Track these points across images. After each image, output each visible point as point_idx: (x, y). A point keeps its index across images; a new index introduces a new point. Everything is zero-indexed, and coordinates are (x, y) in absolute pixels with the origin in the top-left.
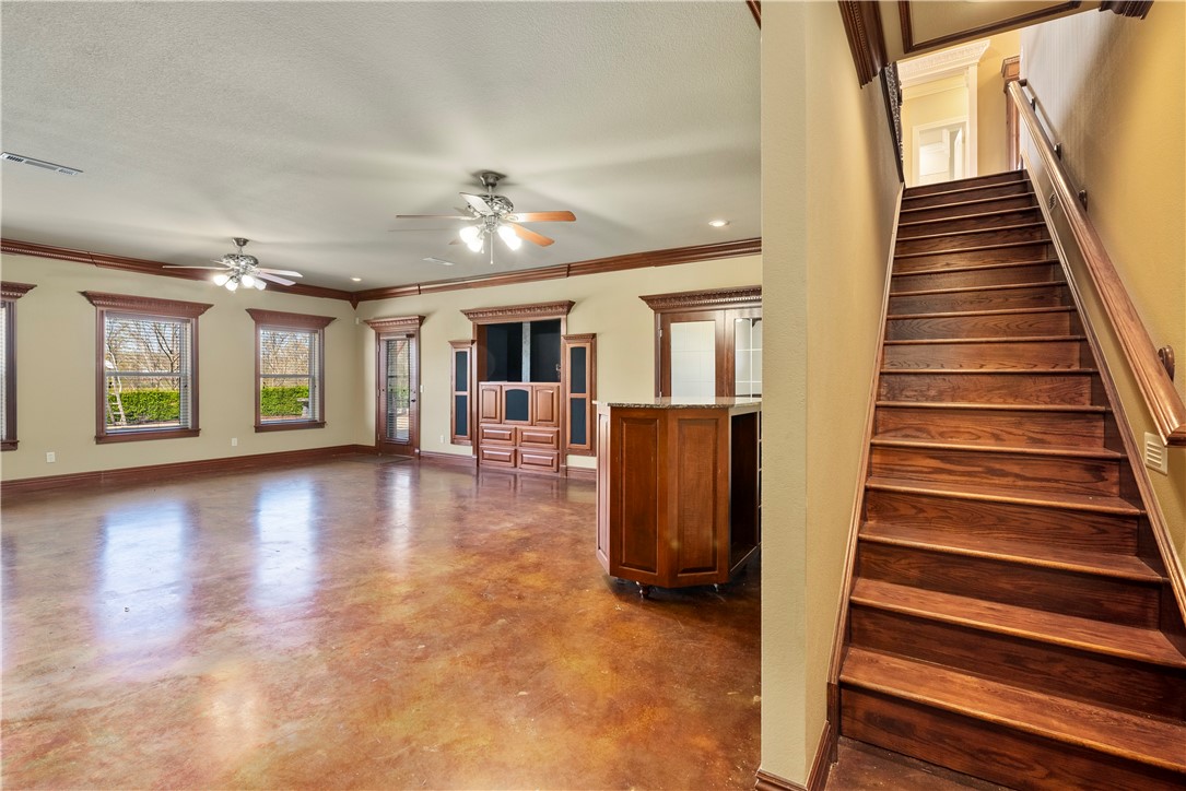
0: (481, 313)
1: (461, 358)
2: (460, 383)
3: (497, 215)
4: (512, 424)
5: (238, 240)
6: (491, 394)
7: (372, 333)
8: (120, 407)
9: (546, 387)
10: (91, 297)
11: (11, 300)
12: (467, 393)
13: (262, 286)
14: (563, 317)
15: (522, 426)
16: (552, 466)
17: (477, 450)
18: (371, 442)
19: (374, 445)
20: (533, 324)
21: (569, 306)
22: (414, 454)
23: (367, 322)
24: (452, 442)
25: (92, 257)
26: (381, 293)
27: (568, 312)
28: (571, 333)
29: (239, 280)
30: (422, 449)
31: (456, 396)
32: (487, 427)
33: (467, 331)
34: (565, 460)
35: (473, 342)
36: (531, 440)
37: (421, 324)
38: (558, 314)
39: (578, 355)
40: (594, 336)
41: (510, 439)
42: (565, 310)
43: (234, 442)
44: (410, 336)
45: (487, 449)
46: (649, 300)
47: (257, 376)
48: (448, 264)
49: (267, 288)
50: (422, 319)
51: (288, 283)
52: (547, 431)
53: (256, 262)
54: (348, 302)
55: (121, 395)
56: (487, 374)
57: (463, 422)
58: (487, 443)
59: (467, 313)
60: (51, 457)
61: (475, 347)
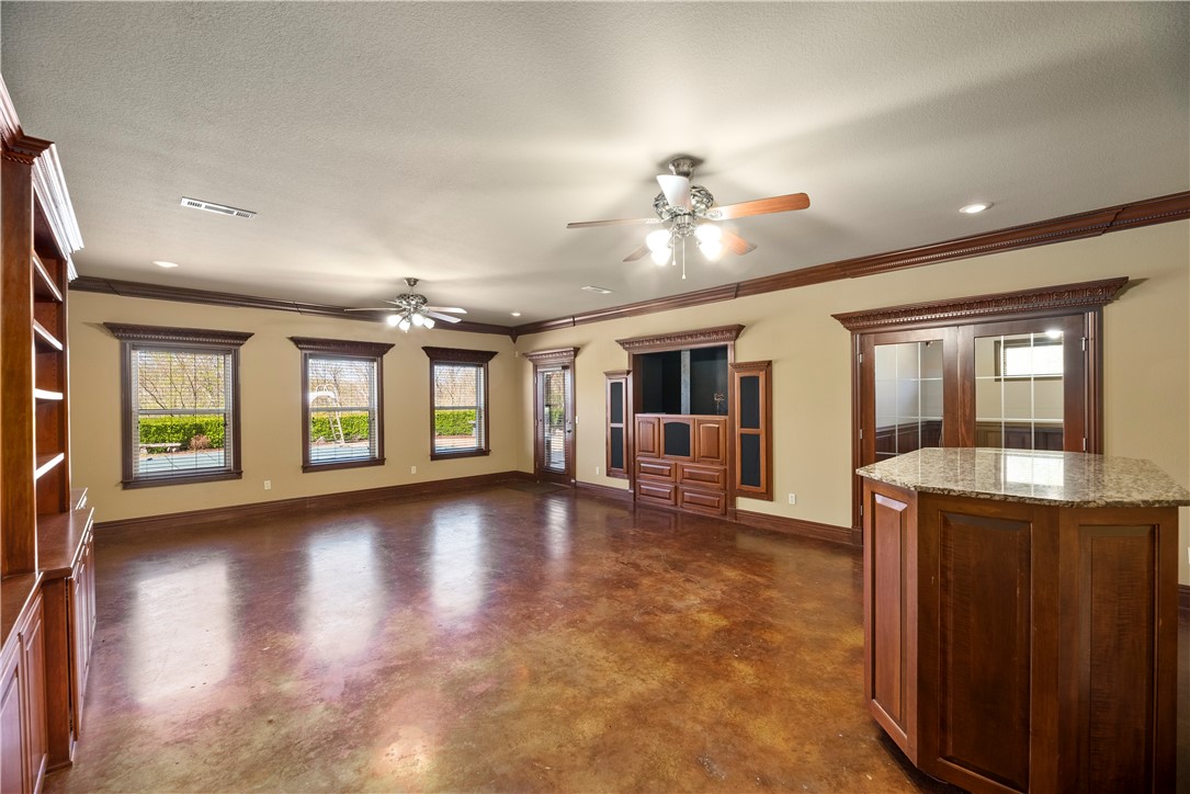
0: (638, 342)
1: (616, 389)
2: (616, 414)
3: (692, 214)
4: (672, 460)
5: (409, 280)
6: (648, 426)
7: (530, 366)
8: (340, 429)
9: (712, 421)
10: (297, 341)
11: (235, 348)
12: (623, 425)
13: (430, 324)
14: (729, 343)
15: (682, 461)
16: (718, 507)
17: (634, 484)
18: (530, 469)
19: (532, 472)
20: (693, 352)
21: (737, 330)
22: (570, 484)
23: (526, 355)
24: (608, 475)
25: (297, 306)
26: (537, 327)
27: (737, 337)
28: (740, 360)
29: (410, 320)
30: (578, 479)
31: (612, 428)
32: (645, 462)
33: (623, 361)
34: (733, 503)
35: (628, 372)
36: (692, 477)
37: (575, 356)
38: (724, 340)
39: (749, 385)
40: (769, 363)
41: (669, 476)
42: (734, 334)
43: (414, 470)
44: (565, 368)
45: (645, 484)
46: (845, 319)
47: (433, 408)
48: (606, 292)
49: (436, 326)
50: (576, 351)
51: (455, 320)
52: (711, 469)
53: (425, 301)
54: (508, 337)
55: (341, 419)
56: (642, 405)
57: (619, 454)
58: (645, 479)
59: (623, 343)
60: (268, 485)
61: (630, 378)
